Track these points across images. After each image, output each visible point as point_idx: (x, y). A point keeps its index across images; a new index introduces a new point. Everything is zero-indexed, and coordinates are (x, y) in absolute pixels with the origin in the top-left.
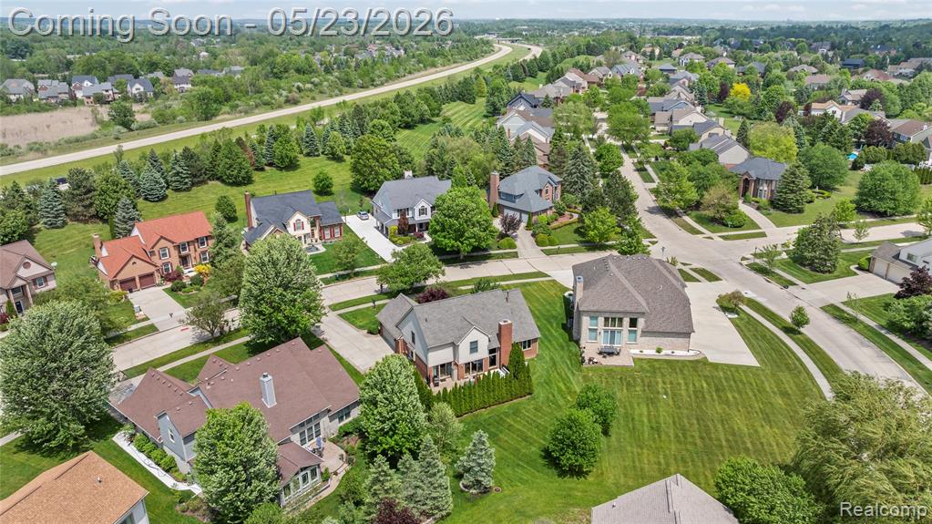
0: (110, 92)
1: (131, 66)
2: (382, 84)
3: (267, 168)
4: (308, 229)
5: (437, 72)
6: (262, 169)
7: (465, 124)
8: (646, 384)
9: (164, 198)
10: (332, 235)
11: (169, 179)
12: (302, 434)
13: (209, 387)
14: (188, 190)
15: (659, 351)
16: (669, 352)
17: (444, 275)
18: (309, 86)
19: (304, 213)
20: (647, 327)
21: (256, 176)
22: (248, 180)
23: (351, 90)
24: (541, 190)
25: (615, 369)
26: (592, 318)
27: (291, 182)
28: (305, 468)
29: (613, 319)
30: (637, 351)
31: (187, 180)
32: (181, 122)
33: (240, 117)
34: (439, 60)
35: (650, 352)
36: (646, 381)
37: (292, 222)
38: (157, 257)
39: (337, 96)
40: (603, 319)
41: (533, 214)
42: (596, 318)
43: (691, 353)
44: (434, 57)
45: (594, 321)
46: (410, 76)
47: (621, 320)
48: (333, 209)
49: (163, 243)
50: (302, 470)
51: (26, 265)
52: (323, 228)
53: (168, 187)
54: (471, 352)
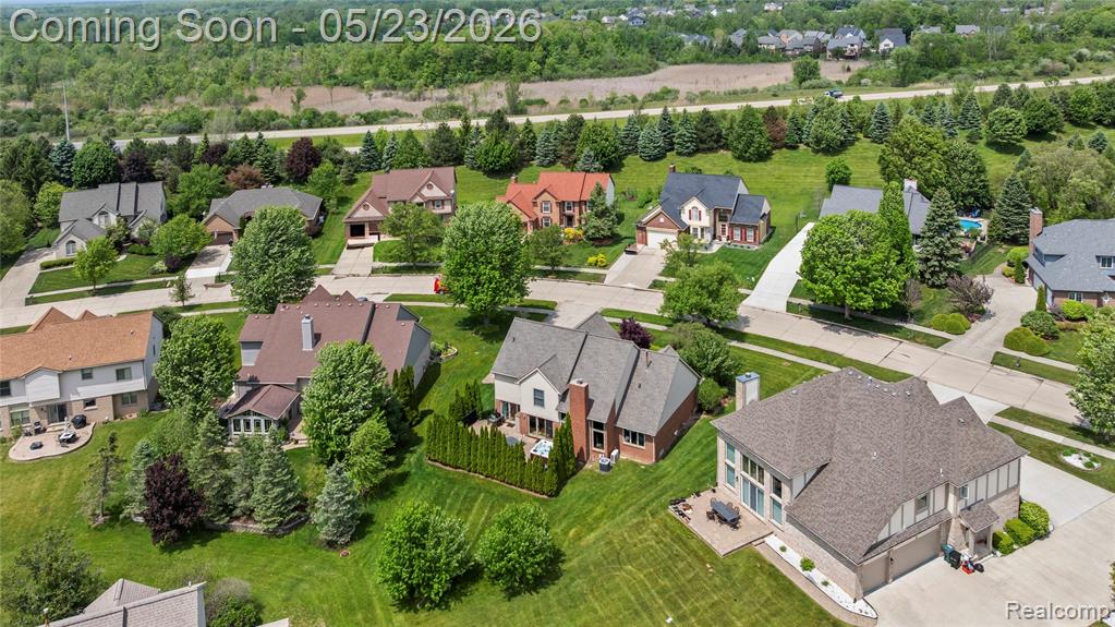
0: (856, 47)
3: (802, 147)
8: (689, 586)
9: (658, 158)
10: (744, 238)
14: (690, 155)
15: (807, 566)
16: (819, 580)
19: (705, 201)
21: (778, 154)
22: (763, 157)
25: (694, 542)
26: (728, 445)
29: (754, 464)
30: (778, 544)
31: (689, 144)
35: (794, 556)
36: (697, 583)
38: (539, 208)
40: (740, 455)
41: (1056, 293)
42: (733, 450)
45: (732, 453)
47: (762, 472)
48: (756, 207)
49: (546, 196)
50: (255, 414)
51: (430, 187)
52: (732, 226)
53: (673, 149)
54: (535, 403)
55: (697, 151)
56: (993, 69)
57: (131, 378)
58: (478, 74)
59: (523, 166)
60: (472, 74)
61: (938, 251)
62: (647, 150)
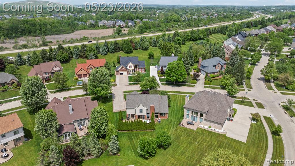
0: (123, 25)
1: (132, 17)
2: (202, 26)
3: (138, 49)
4: (133, 68)
5: (224, 23)
6: (137, 49)
7: (217, 41)
8: (195, 137)
9: (106, 54)
10: (142, 71)
11: (109, 49)
12: (78, 123)
13: (57, 104)
14: (114, 53)
15: (210, 127)
16: (213, 129)
17: (159, 88)
18: (176, 26)
19: (133, 63)
20: (206, 118)
21: (134, 51)
22: (131, 52)
23: (190, 28)
24: (216, 66)
25: (188, 130)
26: (187, 110)
27: (143, 54)
28: (69, 132)
29: (195, 112)
30: (202, 126)
31: (113, 50)
32: (133, 34)
33: (151, 34)
34: (227, 19)
35: (206, 127)
36: (196, 136)
37: (129, 65)
38: (89, 70)
39: (184, 29)
40: (191, 112)
41: (208, 73)
42: (189, 111)
43: (222, 131)
44: (226, 18)
45: (188, 112)
46: (213, 24)
47: (197, 113)
48: (143, 63)
49: (91, 66)
50: (68, 132)
51: (56, 67)
52: (139, 69)
53: (109, 52)
54: (140, 112)
55: (115, 52)
56: (158, 29)
57: (19, 133)
58: (20, 34)
59: (70, 59)
60: (18, 35)
61: (186, 68)
62: (103, 53)
